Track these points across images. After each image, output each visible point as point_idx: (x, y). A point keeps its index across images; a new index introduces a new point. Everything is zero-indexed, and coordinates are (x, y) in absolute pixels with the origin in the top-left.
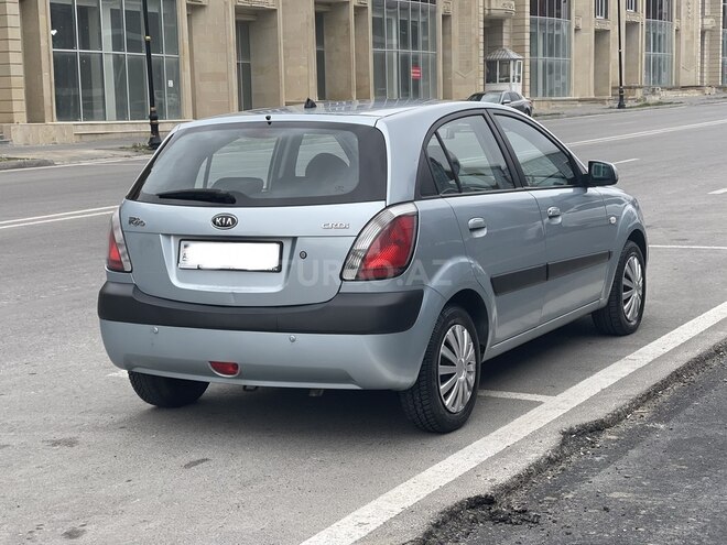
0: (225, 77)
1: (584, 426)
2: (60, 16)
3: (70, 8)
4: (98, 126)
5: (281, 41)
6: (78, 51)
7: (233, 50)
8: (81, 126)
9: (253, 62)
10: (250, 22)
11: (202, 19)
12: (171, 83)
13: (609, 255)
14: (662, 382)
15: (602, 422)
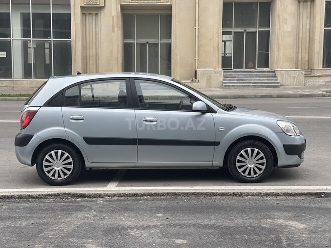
1: (76, 194)
13: (216, 144)
14: (155, 193)
15: (85, 194)
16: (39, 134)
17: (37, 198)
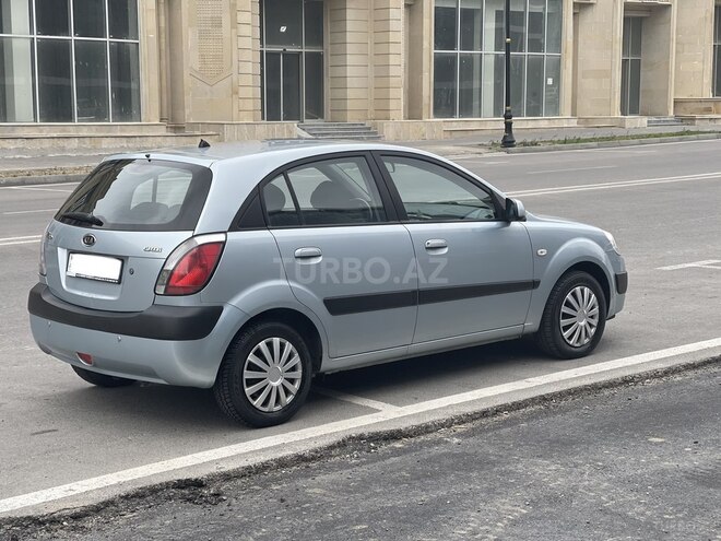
0: (608, 74)
1: (377, 434)
2: (444, 19)
3: (454, 11)
4: (472, 123)
5: (674, 36)
6: (459, 52)
7: (619, 47)
8: (457, 123)
9: (642, 58)
10: (642, 18)
11: (589, 18)
12: (550, 81)
13: (534, 284)
14: (513, 404)
15: (399, 431)
16: (235, 302)
17: (313, 459)
